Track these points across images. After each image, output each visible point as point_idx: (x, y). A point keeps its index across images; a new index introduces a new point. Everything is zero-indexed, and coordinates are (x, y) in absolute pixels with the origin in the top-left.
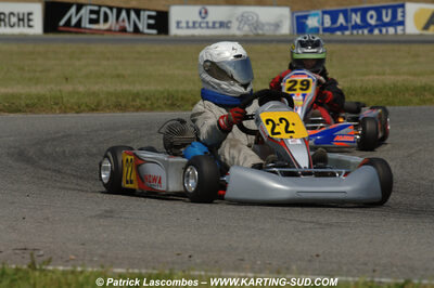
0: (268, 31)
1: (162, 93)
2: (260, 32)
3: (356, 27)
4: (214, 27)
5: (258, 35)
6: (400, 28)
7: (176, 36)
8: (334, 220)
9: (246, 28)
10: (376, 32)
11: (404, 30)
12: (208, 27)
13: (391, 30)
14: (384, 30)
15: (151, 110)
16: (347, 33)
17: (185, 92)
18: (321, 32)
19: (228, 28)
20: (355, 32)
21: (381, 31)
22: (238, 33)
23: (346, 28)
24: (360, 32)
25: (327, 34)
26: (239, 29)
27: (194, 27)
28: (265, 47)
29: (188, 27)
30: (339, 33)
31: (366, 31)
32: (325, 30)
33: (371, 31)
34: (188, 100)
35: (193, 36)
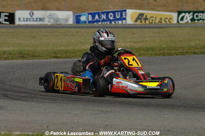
0: (62, 22)
1: (17, 51)
2: (59, 23)
3: (104, 20)
4: (36, 21)
5: (58, 24)
6: (124, 21)
7: (19, 25)
8: (109, 109)
9: (52, 21)
10: (113, 23)
11: (126, 22)
12: (33, 21)
13: (120, 22)
14: (117, 22)
15: (12, 59)
16: (100, 23)
17: (28, 51)
18: (87, 23)
19: (43, 21)
20: (103, 23)
21: (115, 22)
22: (48, 23)
23: (99, 21)
24: (106, 23)
25: (91, 24)
26: (48, 21)
27: (27, 21)
28: (62, 30)
29: (24, 21)
30: (96, 23)
31: (108, 23)
32: (89, 22)
33: (111, 22)
34: (29, 55)
35: (27, 25)
